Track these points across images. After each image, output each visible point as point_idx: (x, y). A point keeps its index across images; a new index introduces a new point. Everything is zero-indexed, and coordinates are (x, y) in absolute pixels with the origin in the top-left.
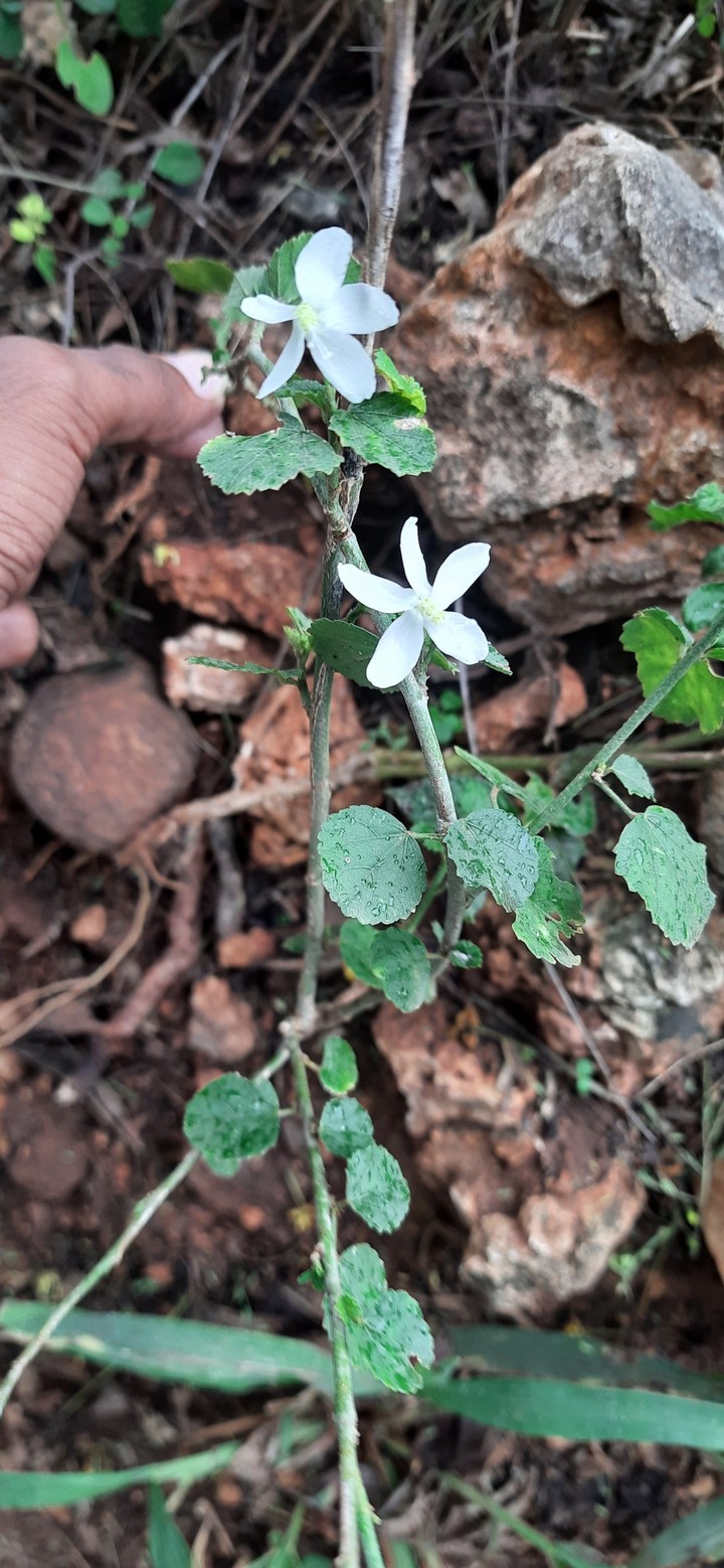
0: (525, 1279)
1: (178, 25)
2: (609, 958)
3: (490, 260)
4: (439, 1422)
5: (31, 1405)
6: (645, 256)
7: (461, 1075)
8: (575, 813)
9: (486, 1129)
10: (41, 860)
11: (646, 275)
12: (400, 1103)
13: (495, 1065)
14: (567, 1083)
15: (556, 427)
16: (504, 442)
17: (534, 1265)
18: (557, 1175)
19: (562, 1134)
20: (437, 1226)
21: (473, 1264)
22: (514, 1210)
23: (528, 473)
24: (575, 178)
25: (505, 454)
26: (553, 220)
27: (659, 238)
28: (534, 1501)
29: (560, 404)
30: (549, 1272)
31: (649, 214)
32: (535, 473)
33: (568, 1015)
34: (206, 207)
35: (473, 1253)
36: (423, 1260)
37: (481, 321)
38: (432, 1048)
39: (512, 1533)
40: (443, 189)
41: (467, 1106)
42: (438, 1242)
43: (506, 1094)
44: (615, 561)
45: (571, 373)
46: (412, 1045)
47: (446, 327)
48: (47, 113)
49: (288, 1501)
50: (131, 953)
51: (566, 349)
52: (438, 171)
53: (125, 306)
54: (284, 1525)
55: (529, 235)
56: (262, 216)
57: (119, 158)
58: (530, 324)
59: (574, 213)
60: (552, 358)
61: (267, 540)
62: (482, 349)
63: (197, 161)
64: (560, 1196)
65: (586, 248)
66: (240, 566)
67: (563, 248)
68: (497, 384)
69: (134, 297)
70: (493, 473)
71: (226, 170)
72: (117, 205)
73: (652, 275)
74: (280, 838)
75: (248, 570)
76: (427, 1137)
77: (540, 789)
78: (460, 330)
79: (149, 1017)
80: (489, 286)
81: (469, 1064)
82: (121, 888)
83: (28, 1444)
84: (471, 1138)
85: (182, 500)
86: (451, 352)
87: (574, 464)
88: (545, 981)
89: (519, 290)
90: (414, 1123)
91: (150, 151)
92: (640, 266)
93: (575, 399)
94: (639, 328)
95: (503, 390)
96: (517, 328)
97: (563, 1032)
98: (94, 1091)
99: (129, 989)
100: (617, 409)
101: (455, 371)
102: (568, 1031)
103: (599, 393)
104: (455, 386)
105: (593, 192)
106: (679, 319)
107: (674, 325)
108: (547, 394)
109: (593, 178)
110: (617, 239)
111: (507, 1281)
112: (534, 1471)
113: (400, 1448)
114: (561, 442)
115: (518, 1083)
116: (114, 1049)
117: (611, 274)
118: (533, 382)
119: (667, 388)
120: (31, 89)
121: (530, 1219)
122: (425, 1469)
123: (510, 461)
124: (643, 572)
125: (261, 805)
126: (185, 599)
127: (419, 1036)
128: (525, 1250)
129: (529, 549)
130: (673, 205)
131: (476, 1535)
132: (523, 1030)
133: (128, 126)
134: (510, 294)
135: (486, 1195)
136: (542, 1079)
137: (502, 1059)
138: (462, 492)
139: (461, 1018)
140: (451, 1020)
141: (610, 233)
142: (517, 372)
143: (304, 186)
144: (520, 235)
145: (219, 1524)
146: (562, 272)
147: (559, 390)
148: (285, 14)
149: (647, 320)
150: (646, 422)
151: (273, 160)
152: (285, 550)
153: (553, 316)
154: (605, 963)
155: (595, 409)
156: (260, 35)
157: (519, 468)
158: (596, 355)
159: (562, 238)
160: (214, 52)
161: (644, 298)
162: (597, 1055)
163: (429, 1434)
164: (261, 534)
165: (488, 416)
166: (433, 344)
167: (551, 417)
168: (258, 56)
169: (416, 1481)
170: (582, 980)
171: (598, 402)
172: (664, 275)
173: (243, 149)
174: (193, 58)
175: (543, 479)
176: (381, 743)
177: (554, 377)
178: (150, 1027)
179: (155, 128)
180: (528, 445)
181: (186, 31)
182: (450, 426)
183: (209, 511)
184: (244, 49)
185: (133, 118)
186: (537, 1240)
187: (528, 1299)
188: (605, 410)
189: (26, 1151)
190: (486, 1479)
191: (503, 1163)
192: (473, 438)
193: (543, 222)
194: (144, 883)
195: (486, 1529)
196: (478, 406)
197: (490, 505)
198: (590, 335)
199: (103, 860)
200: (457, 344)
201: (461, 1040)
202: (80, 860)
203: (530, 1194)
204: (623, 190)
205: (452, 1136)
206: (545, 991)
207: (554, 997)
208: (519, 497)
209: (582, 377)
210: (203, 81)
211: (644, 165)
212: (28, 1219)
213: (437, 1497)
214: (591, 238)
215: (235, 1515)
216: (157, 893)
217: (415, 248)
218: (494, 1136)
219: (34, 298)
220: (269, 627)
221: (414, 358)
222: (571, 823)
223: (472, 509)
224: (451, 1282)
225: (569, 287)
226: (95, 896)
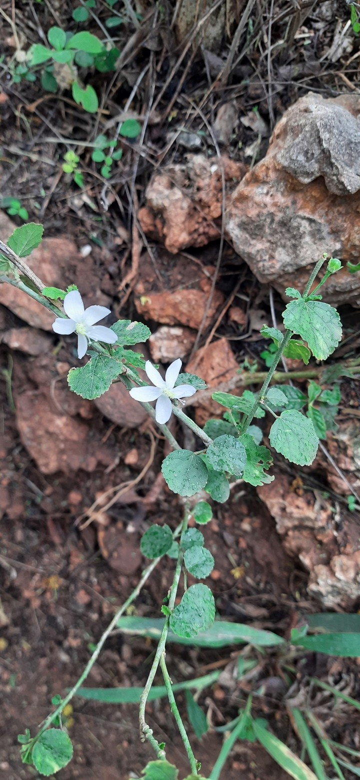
0: (336, 591)
1: (122, 66)
2: (355, 452)
3: (268, 169)
4: (306, 656)
5: (130, 663)
6: (333, 161)
7: (298, 507)
8: (331, 395)
9: (312, 529)
10: (109, 433)
11: (334, 168)
12: (272, 521)
13: (312, 502)
14: (345, 506)
15: (304, 233)
16: (283, 241)
17: (339, 585)
18: (345, 546)
19: (345, 528)
20: (296, 572)
21: (313, 587)
22: (327, 562)
23: (295, 252)
24: (300, 129)
25: (284, 246)
26: (292, 149)
27: (339, 151)
28: (353, 689)
29: (305, 223)
30: (346, 588)
31: (333, 142)
32: (298, 252)
33: (340, 477)
34: (144, 147)
35: (312, 582)
36: (292, 587)
37: (267, 193)
38: (283, 497)
39: (345, 702)
40: (245, 121)
41: (301, 520)
42: (297, 579)
43: (318, 513)
44: (338, 283)
45: (308, 210)
46: (275, 497)
47: (253, 199)
48: (70, 112)
49: (245, 695)
50: (150, 468)
51: (305, 200)
52: (242, 113)
53: (114, 192)
54: (244, 706)
55: (283, 156)
56: (169, 147)
57: (105, 130)
58: (288, 192)
59: (301, 145)
60: (299, 205)
61: (187, 288)
62: (269, 206)
63: (138, 125)
64: (347, 555)
65: (308, 160)
66: (177, 301)
67: (298, 161)
68: (277, 219)
69: (118, 188)
70: (280, 254)
71: (150, 127)
72: (106, 151)
73: (337, 168)
74: (207, 414)
75: (180, 302)
76: (286, 534)
77: (315, 386)
78: (258, 199)
79: (161, 494)
80: (268, 180)
81: (300, 502)
82: (143, 440)
83: (130, 680)
84: (305, 533)
85: (149, 275)
86: (256, 208)
87: (315, 247)
88: (329, 464)
89: (281, 179)
90: (280, 529)
91: (117, 124)
92: (331, 165)
93: (311, 221)
94: (334, 190)
95: (280, 221)
96: (282, 194)
97: (339, 486)
98: (141, 527)
99: (152, 482)
100: (329, 222)
101: (258, 216)
102: (342, 484)
103: (321, 217)
104: (259, 222)
105: (308, 135)
106: (350, 185)
107: (349, 188)
108: (299, 220)
109: (307, 129)
110: (320, 154)
111: (328, 593)
112: (352, 675)
113: (291, 668)
114: (307, 239)
115: (323, 508)
116: (148, 508)
117: (320, 169)
118: (292, 216)
119: (350, 211)
120: (61, 100)
121: (335, 566)
122: (303, 677)
123: (286, 249)
124: (351, 286)
125: (198, 402)
126: (155, 318)
127: (277, 492)
128: (334, 579)
129: (300, 282)
130: (343, 134)
131: (329, 704)
132: (323, 486)
133: (107, 112)
134: (278, 181)
135: (315, 557)
136: (333, 505)
137: (315, 499)
138: (267, 264)
139: (295, 482)
140: (291, 484)
141: (317, 152)
142: (285, 213)
143: (185, 130)
144: (279, 156)
145: (216, 708)
146: (299, 171)
147: (304, 218)
148: (167, 52)
149: (337, 186)
150: (342, 226)
151: (170, 119)
152: (195, 291)
153: (297, 188)
154: (354, 455)
155: (320, 223)
156: (157, 62)
157: (291, 251)
158: (317, 201)
159: (297, 157)
160: (139, 74)
161: (335, 178)
162: (355, 494)
163: (303, 661)
164: (184, 286)
165: (275, 232)
166: (248, 205)
167: (302, 229)
168: (158, 73)
169: (299, 683)
170: (345, 463)
171: (322, 221)
172: (342, 167)
173: (157, 116)
174: (130, 79)
175: (301, 254)
176: (246, 369)
177: (301, 213)
178: (162, 498)
179: (118, 113)
180: (293, 242)
181: (125, 67)
182: (260, 237)
183: (161, 279)
184: (151, 70)
185: (107, 108)
186: (339, 574)
187: (338, 600)
188: (325, 223)
189: (115, 554)
190: (331, 679)
191: (321, 543)
192: (269, 241)
193: (288, 150)
194: (152, 438)
195: (333, 701)
196: (269, 227)
197: (280, 267)
198: (313, 194)
199: (134, 430)
200: (258, 205)
201: (295, 492)
202: (124, 430)
203: (334, 555)
204: (321, 133)
205: (297, 533)
206: (329, 468)
207: (334, 471)
208: (292, 263)
209: (313, 211)
210: (135, 89)
211: (329, 120)
212: (119, 583)
213: (309, 688)
214: (309, 155)
215: (222, 704)
216: (157, 441)
217: (236, 151)
218: (316, 532)
219: (75, 194)
220: (192, 325)
221: (240, 212)
222: (330, 400)
223: (272, 270)
224: (305, 595)
225: (302, 176)
226: (132, 445)
